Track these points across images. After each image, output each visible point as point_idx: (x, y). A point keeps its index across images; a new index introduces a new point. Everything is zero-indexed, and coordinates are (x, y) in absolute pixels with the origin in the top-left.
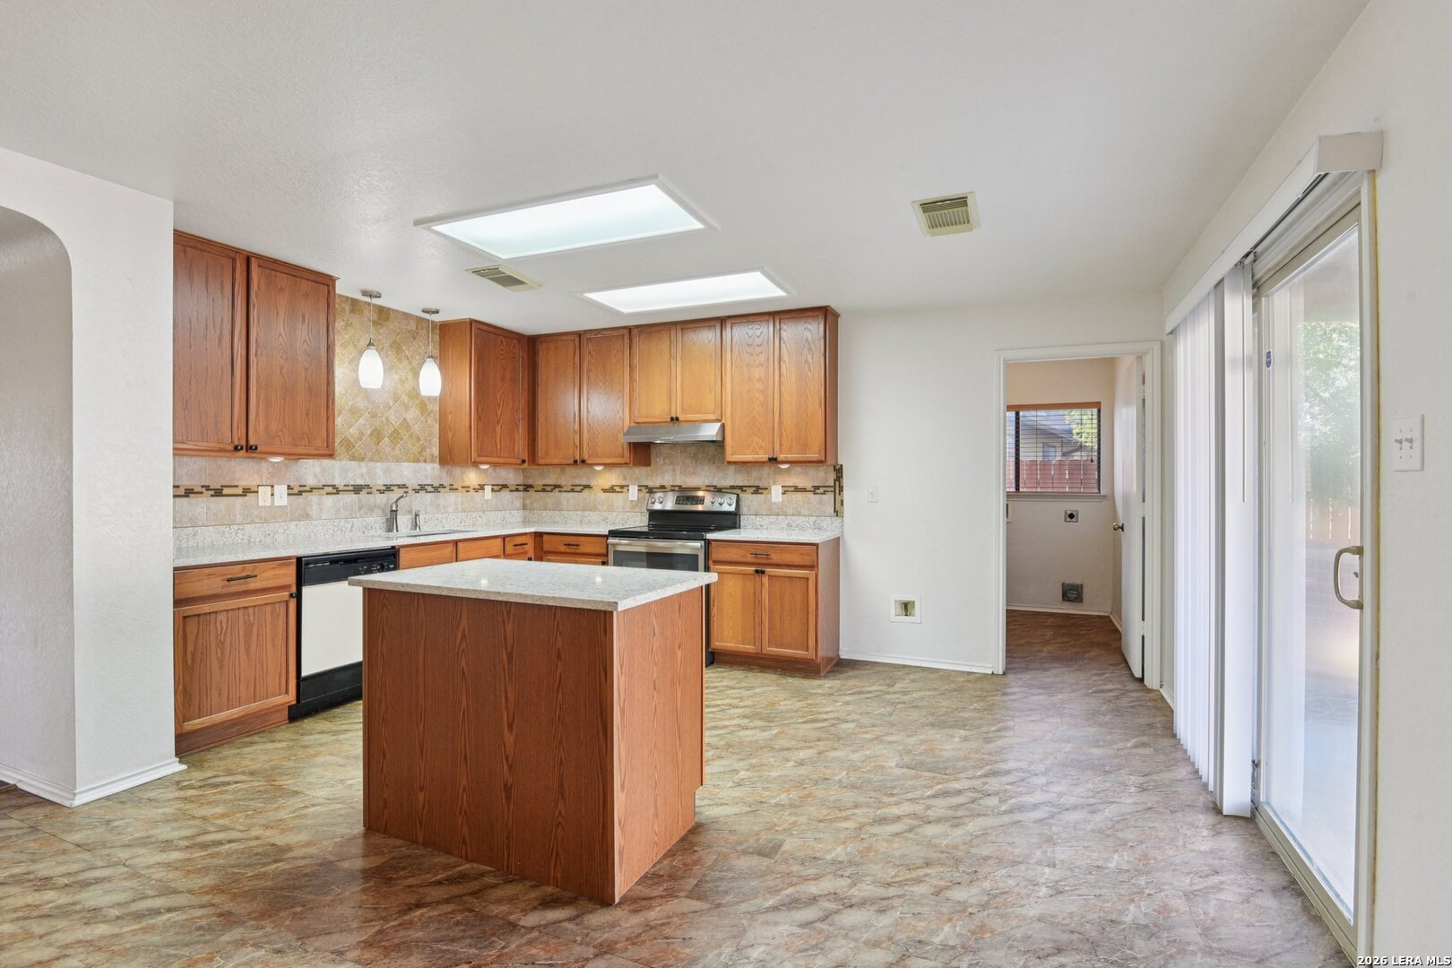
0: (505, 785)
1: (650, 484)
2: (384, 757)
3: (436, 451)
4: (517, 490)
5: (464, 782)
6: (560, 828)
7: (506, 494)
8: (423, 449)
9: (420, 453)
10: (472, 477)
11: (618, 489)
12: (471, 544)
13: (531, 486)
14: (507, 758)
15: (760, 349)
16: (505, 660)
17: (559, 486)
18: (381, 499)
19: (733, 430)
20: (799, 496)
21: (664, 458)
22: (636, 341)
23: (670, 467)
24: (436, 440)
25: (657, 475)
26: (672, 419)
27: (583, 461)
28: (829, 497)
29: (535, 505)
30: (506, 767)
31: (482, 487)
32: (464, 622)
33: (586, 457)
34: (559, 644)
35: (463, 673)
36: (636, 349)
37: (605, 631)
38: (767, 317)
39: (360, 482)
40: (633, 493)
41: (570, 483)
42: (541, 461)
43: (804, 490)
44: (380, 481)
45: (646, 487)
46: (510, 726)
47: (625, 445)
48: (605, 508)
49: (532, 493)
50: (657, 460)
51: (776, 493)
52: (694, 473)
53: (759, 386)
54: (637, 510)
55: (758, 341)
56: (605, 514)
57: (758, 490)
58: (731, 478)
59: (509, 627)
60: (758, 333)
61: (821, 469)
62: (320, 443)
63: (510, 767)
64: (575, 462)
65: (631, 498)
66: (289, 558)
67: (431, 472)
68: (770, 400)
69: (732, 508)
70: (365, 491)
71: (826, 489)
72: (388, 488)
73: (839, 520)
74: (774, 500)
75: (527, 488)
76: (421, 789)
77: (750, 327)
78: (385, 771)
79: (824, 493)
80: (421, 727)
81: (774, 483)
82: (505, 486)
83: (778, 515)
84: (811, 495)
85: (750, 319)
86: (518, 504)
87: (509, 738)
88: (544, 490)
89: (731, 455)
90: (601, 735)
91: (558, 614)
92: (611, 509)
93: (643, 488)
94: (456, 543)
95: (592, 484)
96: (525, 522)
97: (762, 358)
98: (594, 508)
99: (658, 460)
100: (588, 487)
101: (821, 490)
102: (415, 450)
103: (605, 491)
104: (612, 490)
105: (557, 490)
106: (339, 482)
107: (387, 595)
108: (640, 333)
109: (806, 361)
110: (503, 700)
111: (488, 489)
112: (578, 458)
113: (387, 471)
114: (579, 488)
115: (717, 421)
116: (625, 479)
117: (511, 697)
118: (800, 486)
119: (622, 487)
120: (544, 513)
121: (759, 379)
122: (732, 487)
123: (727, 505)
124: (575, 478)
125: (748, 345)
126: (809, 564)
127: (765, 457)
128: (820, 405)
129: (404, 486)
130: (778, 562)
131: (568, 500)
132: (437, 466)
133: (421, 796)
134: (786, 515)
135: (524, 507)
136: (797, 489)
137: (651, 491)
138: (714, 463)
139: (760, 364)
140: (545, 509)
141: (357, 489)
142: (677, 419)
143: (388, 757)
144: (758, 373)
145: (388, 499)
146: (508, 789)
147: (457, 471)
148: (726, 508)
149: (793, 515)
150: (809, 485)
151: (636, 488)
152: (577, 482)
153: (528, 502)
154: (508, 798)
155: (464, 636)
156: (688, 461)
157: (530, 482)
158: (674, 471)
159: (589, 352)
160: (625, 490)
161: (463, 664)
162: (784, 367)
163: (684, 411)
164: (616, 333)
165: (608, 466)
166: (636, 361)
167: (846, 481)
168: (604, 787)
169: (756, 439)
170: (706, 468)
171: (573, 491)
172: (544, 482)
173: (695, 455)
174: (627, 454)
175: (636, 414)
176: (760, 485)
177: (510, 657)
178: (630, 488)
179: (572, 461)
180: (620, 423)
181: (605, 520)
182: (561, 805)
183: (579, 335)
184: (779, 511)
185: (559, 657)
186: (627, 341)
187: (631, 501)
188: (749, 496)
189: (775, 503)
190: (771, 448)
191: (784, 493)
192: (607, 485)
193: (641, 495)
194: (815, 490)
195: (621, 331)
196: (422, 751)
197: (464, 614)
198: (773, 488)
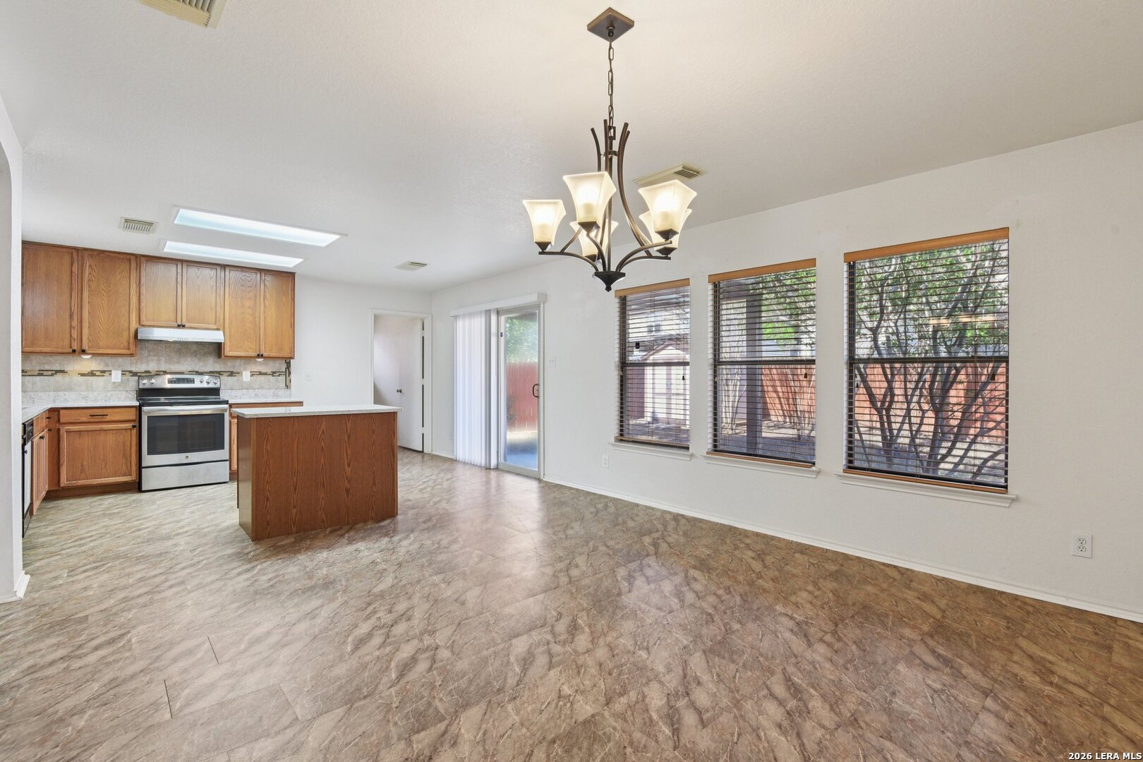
0: (346, 490)
1: (134, 369)
2: (268, 500)
5: (322, 495)
6: (374, 497)
11: (98, 373)
14: (347, 478)
15: (250, 289)
16: (347, 438)
20: (263, 377)
22: (143, 266)
23: (155, 358)
25: (142, 363)
26: (178, 325)
27: (82, 351)
28: (282, 378)
30: (346, 482)
32: (323, 426)
33: (85, 347)
36: (143, 273)
37: (394, 420)
38: (256, 271)
40: (116, 376)
43: (266, 374)
45: (130, 372)
46: (349, 465)
48: (83, 389)
51: (246, 376)
52: (178, 363)
53: (249, 311)
54: (121, 389)
55: (249, 284)
56: (85, 393)
57: (232, 374)
58: (211, 365)
59: (349, 425)
60: (249, 279)
61: (277, 361)
63: (349, 481)
64: (74, 351)
65: (113, 380)
68: (257, 320)
69: (216, 385)
71: (280, 373)
73: (289, 390)
74: (244, 380)
76: (294, 507)
77: (243, 274)
78: (268, 507)
79: (279, 375)
80: (295, 479)
81: (245, 370)
83: (247, 389)
84: (270, 377)
85: (243, 269)
87: (348, 470)
89: (228, 351)
90: (391, 456)
92: (90, 389)
93: (127, 373)
95: (66, 369)
97: (252, 295)
98: (70, 389)
99: (142, 352)
100: (62, 371)
101: (277, 374)
103: (82, 375)
104: (92, 374)
107: (271, 420)
108: (147, 261)
109: (281, 301)
110: (345, 455)
112: (75, 348)
114: (49, 373)
115: (218, 329)
116: (107, 365)
117: (349, 452)
118: (263, 371)
119: (103, 372)
121: (249, 307)
122: (211, 372)
123: (200, 383)
124: (44, 364)
125: (241, 285)
127: (254, 354)
128: (291, 326)
133: (294, 511)
134: (254, 389)
136: (261, 373)
137: (134, 374)
138: (196, 356)
139: (250, 298)
142: (181, 326)
143: (270, 499)
144: (247, 304)
146: (347, 491)
148: (211, 385)
149: (258, 389)
150: (269, 371)
151: (120, 372)
154: (348, 496)
155: (323, 432)
156: (173, 354)
158: (159, 360)
159: (90, 266)
160: (107, 374)
161: (323, 444)
162: (267, 302)
163: (188, 321)
164: (122, 256)
165: (94, 355)
166: (143, 281)
167: (292, 369)
168: (394, 475)
169: (247, 343)
170: (189, 358)
174: (132, 347)
175: (143, 318)
176: (234, 370)
177: (349, 437)
178: (113, 372)
179: (71, 350)
180: (126, 325)
181: (85, 398)
182: (374, 489)
183: (77, 249)
184: (248, 387)
185: (373, 433)
186: (133, 265)
187: (114, 383)
188: (226, 378)
189: (245, 382)
190: (258, 349)
191: (252, 375)
192: (86, 370)
193: (125, 377)
194: (273, 374)
195: (128, 257)
196: (295, 490)
197: (324, 423)
198: (244, 373)
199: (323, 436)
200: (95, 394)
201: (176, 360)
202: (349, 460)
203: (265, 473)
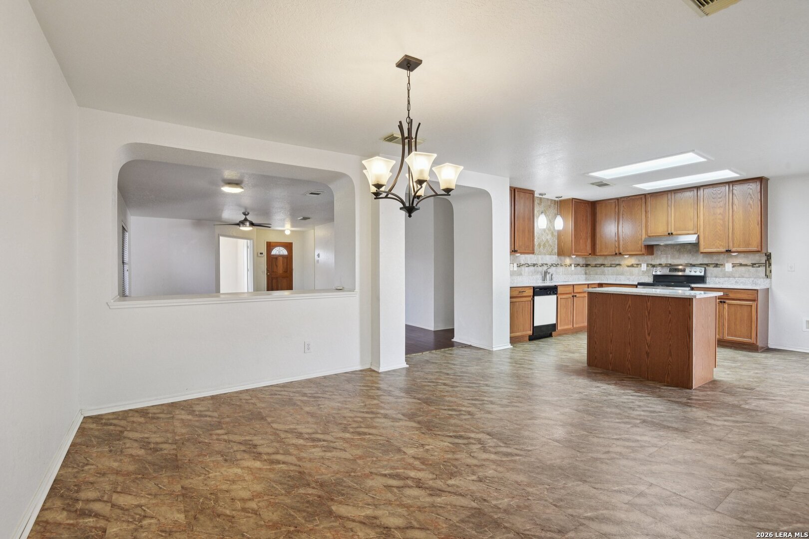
0: (646, 352)
1: (653, 263)
3: (556, 251)
4: (583, 266)
5: (629, 351)
6: (669, 366)
7: (579, 268)
8: (552, 250)
9: (552, 252)
10: (568, 261)
11: (635, 266)
12: (579, 286)
13: (589, 265)
14: (647, 344)
15: (720, 200)
16: (647, 314)
17: (604, 265)
18: (540, 269)
19: (704, 238)
20: (743, 268)
21: (661, 251)
22: (648, 200)
23: (665, 255)
24: (556, 246)
25: (657, 259)
26: (669, 234)
27: (620, 254)
28: (762, 269)
29: (591, 273)
30: (647, 347)
31: (571, 265)
32: (630, 302)
33: (621, 251)
34: (670, 309)
35: (629, 318)
36: (649, 204)
37: (690, 305)
38: (725, 185)
39: (535, 263)
40: (644, 267)
41: (610, 263)
42: (598, 254)
43: (746, 265)
44: (540, 263)
45: (651, 264)
46: (649, 334)
47: (643, 246)
48: (628, 274)
49: (589, 267)
50: (657, 252)
51: (728, 267)
52: (679, 258)
53: (720, 216)
54: (647, 274)
55: (719, 196)
56: (629, 277)
57: (716, 265)
58: (701, 260)
59: (649, 304)
60: (719, 192)
61: (757, 255)
62: (531, 249)
63: (648, 347)
64: (616, 254)
65: (642, 270)
66: (531, 287)
67: (554, 259)
68: (727, 223)
69: (702, 274)
70: (536, 266)
71: (760, 265)
72: (542, 265)
73: (769, 280)
74: (727, 270)
75: (587, 265)
76: (611, 353)
77: (715, 189)
78: (596, 348)
79: (759, 267)
80: (611, 335)
81: (727, 262)
82: (579, 265)
83: (729, 277)
84: (751, 268)
85: (714, 185)
86: (583, 272)
87: (649, 338)
88: (596, 266)
89: (702, 249)
90: (687, 336)
91: (670, 300)
92: (631, 274)
93: (649, 265)
94: (573, 285)
95: (621, 264)
96: (586, 279)
97: (722, 204)
98: (622, 274)
100: (620, 265)
101: (757, 265)
102: (550, 250)
103: (628, 266)
104: (632, 266)
105: (603, 266)
106: (529, 263)
108: (651, 196)
109: (749, 204)
110: (646, 326)
111: (573, 265)
112: (617, 252)
113: (542, 259)
114: (614, 266)
115: (695, 234)
116: (639, 261)
117: (649, 326)
118: (744, 263)
119: (637, 265)
120: (596, 276)
121: (720, 214)
122: (701, 264)
123: (698, 272)
124: (612, 261)
125: (713, 198)
126: (753, 299)
127: (724, 250)
129: (546, 264)
130: (733, 298)
131: (608, 271)
132: (557, 256)
134: (735, 277)
135: (586, 274)
136: (741, 265)
137: (654, 266)
138: (690, 253)
139: (720, 207)
140: (597, 274)
141: (534, 265)
142: (672, 234)
143: (597, 343)
144: (719, 211)
145: (543, 269)
146: (647, 354)
147: (563, 258)
148: (698, 274)
149: (739, 277)
150: (749, 262)
151: (646, 265)
152: (613, 263)
153: (588, 271)
154: (648, 358)
155: (629, 307)
156: (675, 253)
157: (589, 263)
158: (667, 257)
159: (623, 206)
160: (639, 266)
161: (629, 315)
162: (735, 207)
163: (675, 230)
164: (637, 197)
165: (631, 255)
166: (649, 209)
167: (773, 261)
168: (689, 353)
169: (718, 241)
170: (686, 255)
171: (611, 266)
172: (596, 263)
173: (679, 249)
174: (643, 250)
175: (649, 232)
176: (719, 263)
177: (649, 313)
178: (642, 265)
179: (614, 253)
180: (640, 237)
181: (629, 279)
182: (670, 359)
183: (618, 199)
184: (730, 276)
185: (670, 313)
186: (644, 200)
187: (643, 271)
188: (712, 268)
189: (727, 272)
190: (727, 245)
191: (733, 267)
192: (630, 264)
193: (649, 268)
194: (753, 265)
195: (641, 196)
196: (611, 342)
197: (630, 300)
198: (726, 265)
199: (629, 309)
200: (633, 277)
201: (677, 256)
202: (649, 332)
203: (594, 327)
